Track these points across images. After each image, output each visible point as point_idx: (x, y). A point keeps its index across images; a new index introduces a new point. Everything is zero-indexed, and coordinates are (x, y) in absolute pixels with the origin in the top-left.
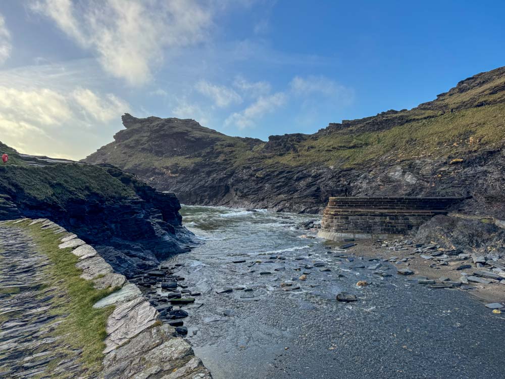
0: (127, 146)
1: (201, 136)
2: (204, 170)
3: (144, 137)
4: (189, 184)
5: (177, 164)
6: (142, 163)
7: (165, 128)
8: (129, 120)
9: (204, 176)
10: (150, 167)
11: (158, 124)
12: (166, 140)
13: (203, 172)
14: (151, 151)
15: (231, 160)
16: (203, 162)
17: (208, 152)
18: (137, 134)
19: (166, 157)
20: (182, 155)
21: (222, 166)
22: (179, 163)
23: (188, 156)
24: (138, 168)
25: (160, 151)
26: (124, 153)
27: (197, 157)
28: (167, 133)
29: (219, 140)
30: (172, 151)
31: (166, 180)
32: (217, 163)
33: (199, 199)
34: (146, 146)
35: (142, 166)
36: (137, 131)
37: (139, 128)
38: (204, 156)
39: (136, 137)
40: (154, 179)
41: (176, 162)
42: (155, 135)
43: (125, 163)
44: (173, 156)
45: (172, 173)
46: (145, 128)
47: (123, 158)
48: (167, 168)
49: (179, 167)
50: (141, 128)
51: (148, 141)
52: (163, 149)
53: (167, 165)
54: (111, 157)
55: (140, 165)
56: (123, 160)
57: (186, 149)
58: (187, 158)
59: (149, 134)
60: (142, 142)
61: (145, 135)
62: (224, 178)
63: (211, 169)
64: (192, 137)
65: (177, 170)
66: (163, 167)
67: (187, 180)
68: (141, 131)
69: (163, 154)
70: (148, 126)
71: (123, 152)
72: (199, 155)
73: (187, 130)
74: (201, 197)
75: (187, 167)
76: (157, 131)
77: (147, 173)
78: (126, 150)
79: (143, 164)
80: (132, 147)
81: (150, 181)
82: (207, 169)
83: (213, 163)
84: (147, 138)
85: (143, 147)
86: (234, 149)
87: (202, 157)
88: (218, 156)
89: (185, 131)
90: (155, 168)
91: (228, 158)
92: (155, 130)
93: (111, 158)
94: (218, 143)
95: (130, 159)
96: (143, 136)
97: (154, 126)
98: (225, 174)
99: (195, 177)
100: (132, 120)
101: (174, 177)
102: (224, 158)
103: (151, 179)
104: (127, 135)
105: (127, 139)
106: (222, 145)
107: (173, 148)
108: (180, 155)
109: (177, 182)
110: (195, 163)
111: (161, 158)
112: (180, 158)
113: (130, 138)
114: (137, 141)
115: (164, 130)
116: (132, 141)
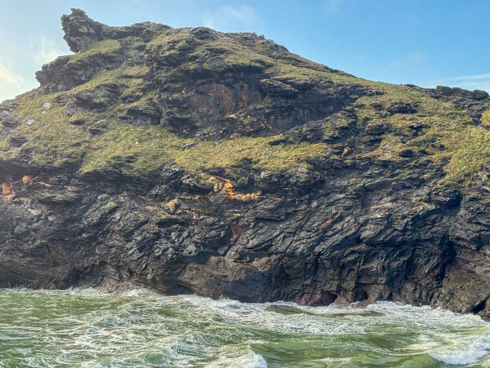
0: (83, 102)
1: (307, 78)
2: (345, 183)
3: (131, 77)
4: (300, 228)
5: (250, 161)
6: (136, 154)
7: (199, 51)
8: (84, 29)
9: (348, 203)
10: (161, 169)
11: (175, 42)
12: (201, 89)
13: (343, 190)
14: (155, 119)
15: (424, 153)
16: (335, 157)
17: (343, 128)
18: (108, 69)
19: (206, 138)
20: (257, 133)
21: (406, 174)
22: (254, 157)
23: (276, 138)
24: (125, 171)
25: (185, 121)
26: (78, 123)
27: (311, 141)
28: (206, 66)
29: (362, 93)
30: (222, 122)
31: (218, 212)
32: (385, 164)
33: (350, 284)
34: (141, 104)
35: (137, 165)
36: (109, 61)
37: (115, 52)
38: (332, 140)
39: (106, 77)
40: (177, 206)
41: (244, 154)
42: (169, 74)
43: (83, 155)
44: (226, 135)
45: (236, 189)
46: (132, 53)
47: (77, 137)
48: (219, 173)
49: (258, 171)
50: (120, 52)
51: (144, 91)
52: (195, 113)
53: (219, 164)
54: (37, 133)
55: (130, 160)
56: (78, 144)
57: (268, 116)
58: (276, 143)
59: (145, 70)
60: (126, 92)
61: (134, 71)
62: (430, 213)
63: (367, 182)
64: (285, 81)
65: (251, 181)
66: (204, 171)
67: (288, 216)
68: (121, 62)
69: (193, 129)
70: (141, 48)
71: (74, 118)
72: (316, 137)
73: (262, 62)
74: (359, 277)
75: (285, 170)
76: (172, 62)
77: (152, 186)
78: (79, 115)
79: (141, 159)
80: (100, 107)
81: (168, 211)
82: (354, 182)
83: (370, 162)
84: (140, 81)
85: (130, 106)
86: (423, 121)
87: (326, 141)
88: (379, 141)
89: (258, 65)
90: (180, 173)
91: (416, 149)
92: (167, 58)
93: (38, 138)
94: (363, 100)
95: (98, 141)
96: (127, 77)
97: (160, 47)
98: (429, 201)
99: (314, 204)
100: (92, 31)
101: (246, 203)
102: (400, 148)
103: (171, 204)
104: (80, 72)
105: (83, 82)
106: (378, 107)
107: (223, 112)
108: (249, 135)
109: (258, 220)
110: (308, 161)
111: (189, 142)
112: (251, 141)
113: (89, 78)
114: (114, 90)
115: (196, 57)
116: (98, 87)
